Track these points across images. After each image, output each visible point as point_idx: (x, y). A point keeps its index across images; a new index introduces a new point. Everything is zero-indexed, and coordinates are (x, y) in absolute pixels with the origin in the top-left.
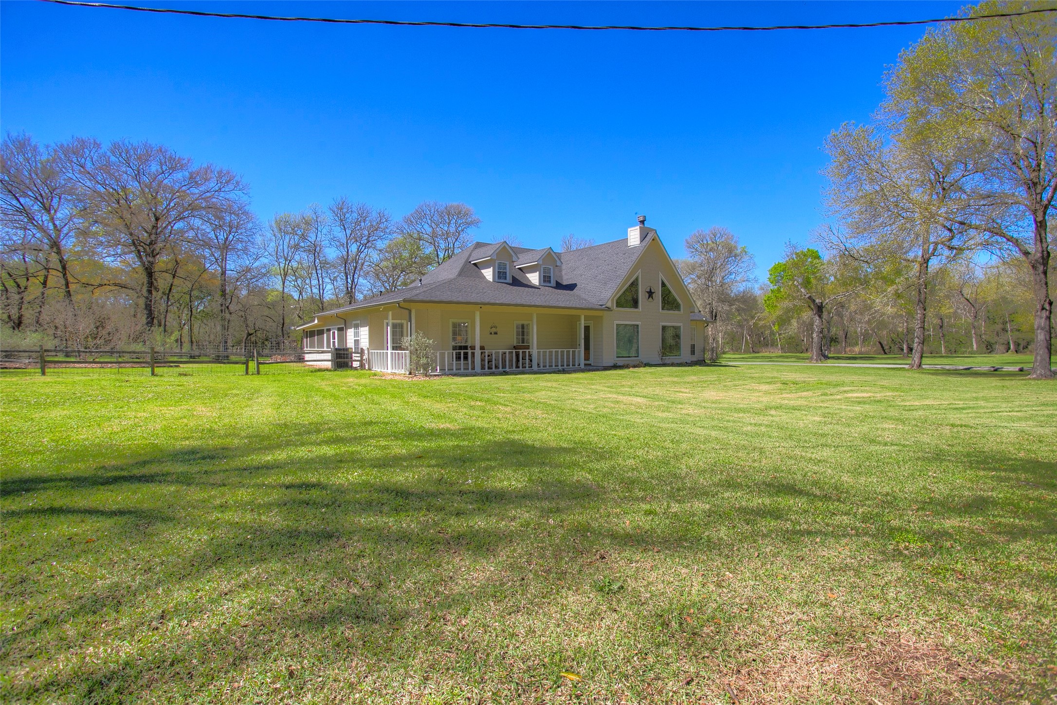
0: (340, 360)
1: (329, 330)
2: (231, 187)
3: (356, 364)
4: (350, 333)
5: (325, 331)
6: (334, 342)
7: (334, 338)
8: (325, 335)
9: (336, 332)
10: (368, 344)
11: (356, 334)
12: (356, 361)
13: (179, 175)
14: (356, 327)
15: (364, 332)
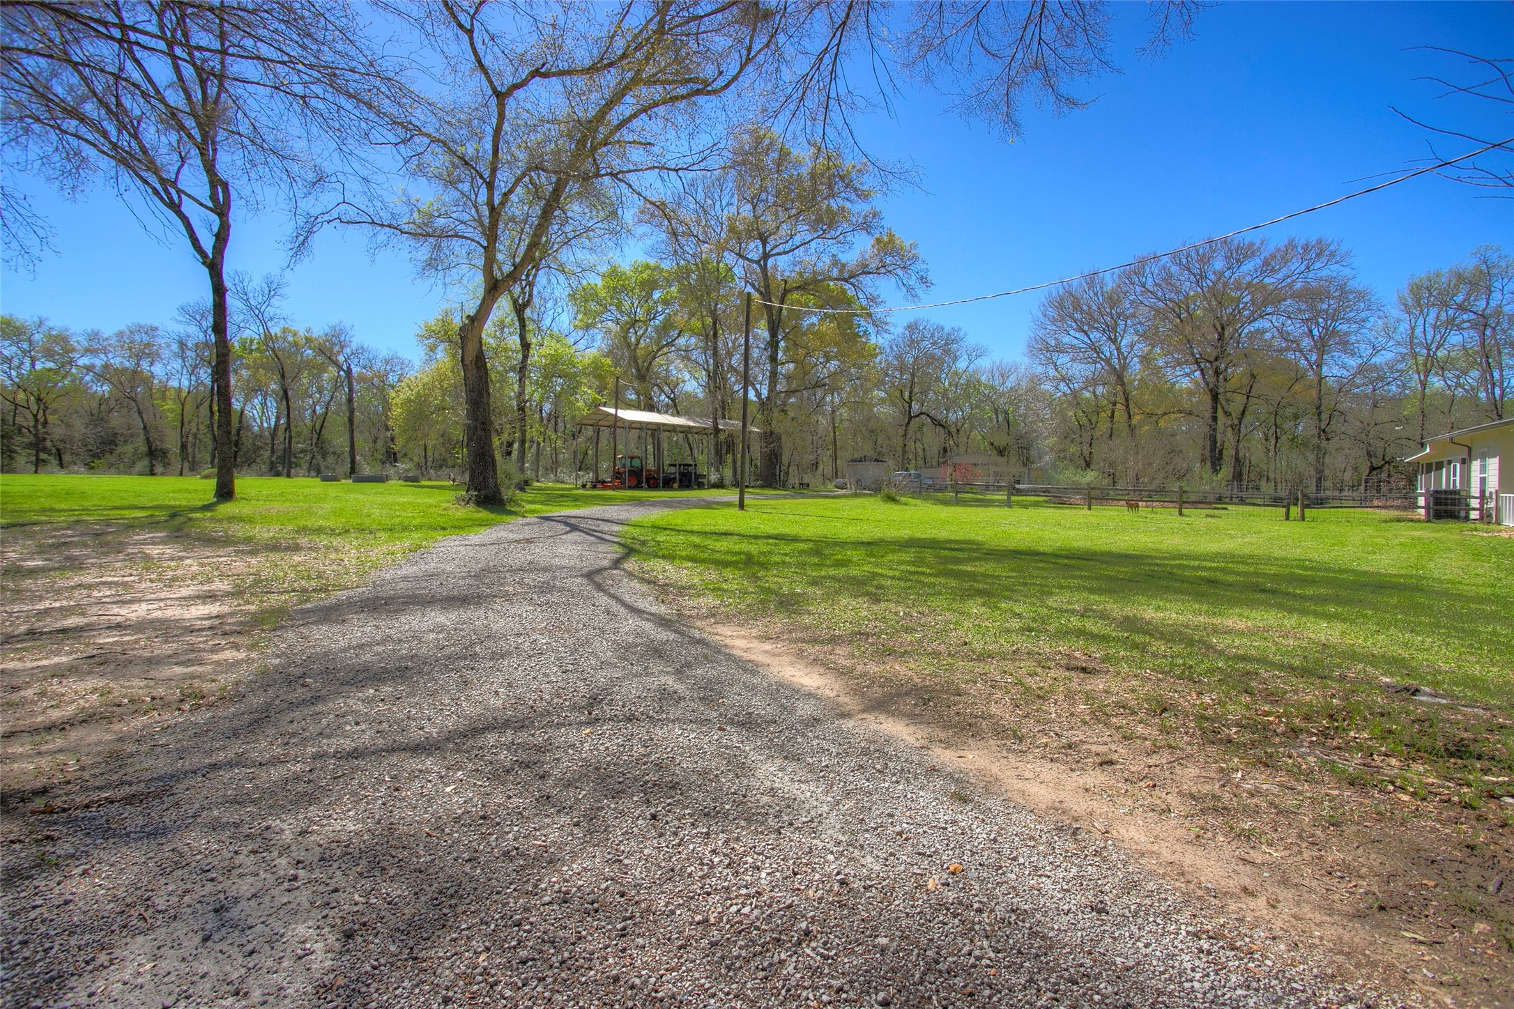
0: (1438, 507)
1: (1449, 462)
2: (1324, 259)
3: (1474, 515)
4: (1476, 465)
5: (1445, 463)
6: (1454, 481)
7: (1455, 475)
8: (1444, 470)
9: (1458, 465)
10: (1497, 483)
11: (1483, 469)
12: (1474, 509)
13: (1248, 266)
14: (1483, 457)
15: (1493, 464)
